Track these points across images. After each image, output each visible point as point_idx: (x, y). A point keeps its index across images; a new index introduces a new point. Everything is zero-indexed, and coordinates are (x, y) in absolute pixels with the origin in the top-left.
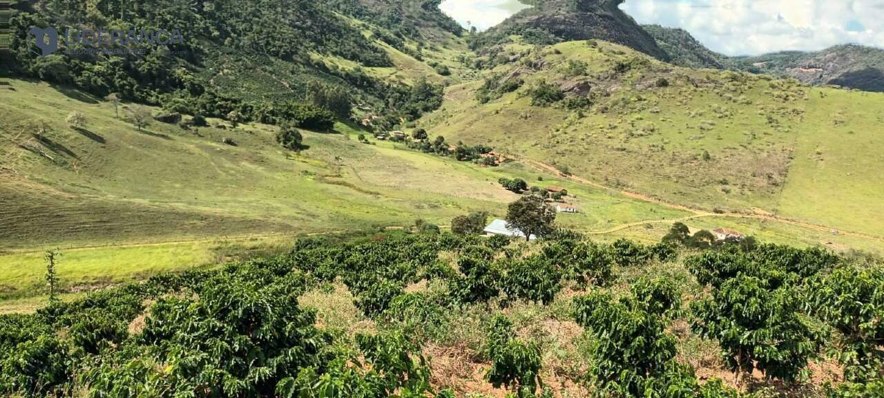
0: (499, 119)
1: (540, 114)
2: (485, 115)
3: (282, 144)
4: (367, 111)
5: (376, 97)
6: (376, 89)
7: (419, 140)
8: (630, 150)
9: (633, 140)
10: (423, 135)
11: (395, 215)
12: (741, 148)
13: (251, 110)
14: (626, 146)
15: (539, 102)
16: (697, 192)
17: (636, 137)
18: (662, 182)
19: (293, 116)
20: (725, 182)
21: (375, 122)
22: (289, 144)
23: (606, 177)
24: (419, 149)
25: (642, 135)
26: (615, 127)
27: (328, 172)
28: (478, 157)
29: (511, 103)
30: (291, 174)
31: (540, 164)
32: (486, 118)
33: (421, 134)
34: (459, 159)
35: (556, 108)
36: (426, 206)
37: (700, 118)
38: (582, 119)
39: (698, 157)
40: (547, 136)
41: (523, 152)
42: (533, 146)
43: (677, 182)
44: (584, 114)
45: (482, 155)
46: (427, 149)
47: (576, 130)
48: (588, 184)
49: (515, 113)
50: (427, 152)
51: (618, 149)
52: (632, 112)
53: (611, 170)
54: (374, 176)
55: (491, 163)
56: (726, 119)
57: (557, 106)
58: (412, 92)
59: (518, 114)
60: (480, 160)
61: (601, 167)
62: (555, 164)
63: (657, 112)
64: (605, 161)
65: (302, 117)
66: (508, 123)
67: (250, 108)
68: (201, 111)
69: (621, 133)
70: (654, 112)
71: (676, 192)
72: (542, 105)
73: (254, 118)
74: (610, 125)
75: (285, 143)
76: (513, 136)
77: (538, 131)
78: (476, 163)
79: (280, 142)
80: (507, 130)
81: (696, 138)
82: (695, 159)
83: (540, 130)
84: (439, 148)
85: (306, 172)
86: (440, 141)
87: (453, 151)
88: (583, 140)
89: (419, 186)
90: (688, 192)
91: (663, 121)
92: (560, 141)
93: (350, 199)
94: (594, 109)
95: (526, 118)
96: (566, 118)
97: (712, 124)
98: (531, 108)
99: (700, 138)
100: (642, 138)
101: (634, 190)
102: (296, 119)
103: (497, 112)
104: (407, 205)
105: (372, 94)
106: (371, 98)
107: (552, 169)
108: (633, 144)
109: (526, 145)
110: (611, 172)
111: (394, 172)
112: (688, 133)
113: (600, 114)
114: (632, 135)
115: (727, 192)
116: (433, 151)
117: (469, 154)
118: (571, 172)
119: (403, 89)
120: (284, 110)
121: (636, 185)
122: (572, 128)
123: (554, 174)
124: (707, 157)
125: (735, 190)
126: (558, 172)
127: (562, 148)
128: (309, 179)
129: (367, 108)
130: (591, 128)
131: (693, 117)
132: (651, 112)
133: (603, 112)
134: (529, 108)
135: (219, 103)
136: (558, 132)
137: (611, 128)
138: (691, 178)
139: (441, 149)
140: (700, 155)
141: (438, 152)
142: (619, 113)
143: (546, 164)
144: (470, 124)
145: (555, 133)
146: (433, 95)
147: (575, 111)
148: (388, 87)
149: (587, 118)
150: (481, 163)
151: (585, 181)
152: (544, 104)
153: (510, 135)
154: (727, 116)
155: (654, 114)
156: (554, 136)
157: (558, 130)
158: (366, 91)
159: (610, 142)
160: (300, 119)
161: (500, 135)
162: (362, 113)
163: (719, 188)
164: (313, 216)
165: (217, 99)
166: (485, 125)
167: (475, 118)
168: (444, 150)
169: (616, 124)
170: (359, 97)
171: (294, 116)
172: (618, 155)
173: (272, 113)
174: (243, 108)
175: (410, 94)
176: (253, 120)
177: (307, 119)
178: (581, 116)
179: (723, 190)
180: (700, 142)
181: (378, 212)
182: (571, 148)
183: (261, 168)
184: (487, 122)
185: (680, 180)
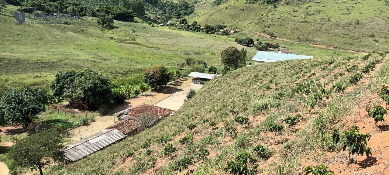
0: (227, 11)
1: (251, 7)
2: (219, 10)
3: (101, 25)
4: (154, 14)
5: (159, 8)
6: (159, 5)
7: (183, 25)
8: (310, 21)
9: (309, 17)
10: (185, 22)
11: (170, 59)
12: (376, 18)
13: (86, 10)
14: (306, 20)
15: (250, 1)
16: (358, 42)
17: (311, 15)
18: (334, 38)
19: (109, 12)
20: (373, 36)
21: (159, 18)
22: (105, 25)
23: (298, 37)
24: (184, 29)
25: (314, 14)
26: (297, 11)
27: (127, 38)
28: (218, 31)
29: (234, 3)
30: (101, 39)
31: (256, 32)
32: (220, 12)
33: (184, 22)
34: (207, 32)
35: (260, 4)
36: (192, 53)
37: (344, 4)
38: (276, 8)
39: (352, 23)
40: (257, 18)
41: (244, 27)
42: (249, 24)
43: (344, 37)
44: (277, 6)
45: (221, 30)
46: (188, 29)
47: (273, 14)
48: (288, 41)
49: (236, 8)
50: (188, 30)
51: (302, 22)
52: (304, 3)
53: (300, 33)
54: (157, 40)
55: (226, 33)
56: (359, 4)
57: (261, 3)
58: (178, 6)
59: (238, 8)
60: (219, 32)
61: (294, 31)
62: (265, 32)
63: (319, 2)
64: (296, 28)
65: (115, 13)
66: (233, 13)
67: (85, 9)
68: (54, 9)
69: (301, 14)
70: (317, 3)
71: (346, 43)
72: (251, 3)
73: (87, 14)
74: (294, 10)
75: (103, 25)
76: (237, 20)
77: (251, 16)
78: (217, 34)
79: (100, 25)
80: (233, 17)
81: (346, 14)
82: (350, 24)
83: (252, 15)
84: (195, 28)
85: (112, 38)
86: (195, 24)
87: (203, 29)
88: (279, 18)
89: (185, 44)
90: (353, 42)
91: (323, 7)
92: (265, 20)
93: (138, 51)
94: (282, 3)
95: (243, 10)
96: (267, 8)
97: (353, 7)
98: (245, 5)
99: (349, 14)
100: (314, 16)
101: (318, 43)
102: (112, 14)
103: (226, 8)
104: (179, 53)
105: (157, 7)
106: (156, 9)
107: (264, 34)
108: (310, 19)
109: (245, 24)
110: (301, 34)
111: (169, 38)
112: (341, 12)
113: (285, 5)
114: (308, 14)
115: (377, 41)
116: (191, 29)
117: (212, 30)
118: (276, 36)
119: (173, 5)
120: (105, 9)
121: (319, 40)
122: (271, 13)
123: (265, 38)
124: (358, 23)
125: (381, 40)
126: (268, 36)
127: (267, 23)
128: (113, 42)
129: (154, 13)
130: (282, 12)
131: (340, 4)
132: (315, 3)
133: (287, 4)
134: (244, 5)
135: (66, 5)
136: (263, 16)
137: (295, 12)
138: (352, 35)
139: (196, 28)
140: (353, 22)
141: (194, 30)
142: (297, 4)
143: (260, 32)
144: (212, 15)
145: (261, 16)
146: (189, 7)
147: (271, 5)
148: (165, 4)
149: (279, 8)
150: (220, 34)
151: (285, 40)
152: (253, 2)
153: (235, 20)
154: (360, 3)
155: (317, 4)
156: (261, 18)
157: (262, 15)
158: (154, 6)
159: (295, 19)
160: (114, 14)
161: (229, 20)
162: (152, 15)
163: (371, 40)
164: (105, 60)
165: (64, 3)
166: (220, 15)
167: (214, 12)
168: (198, 28)
169: (297, 10)
170: (150, 8)
171: (111, 13)
172: (303, 25)
173: (98, 11)
174: (81, 8)
175: (177, 7)
176: (87, 15)
177: (119, 14)
178: (275, 7)
179: (374, 40)
180: (350, 15)
181: (157, 57)
182: (273, 23)
183: (81, 36)
184: (221, 13)
185: (346, 36)
